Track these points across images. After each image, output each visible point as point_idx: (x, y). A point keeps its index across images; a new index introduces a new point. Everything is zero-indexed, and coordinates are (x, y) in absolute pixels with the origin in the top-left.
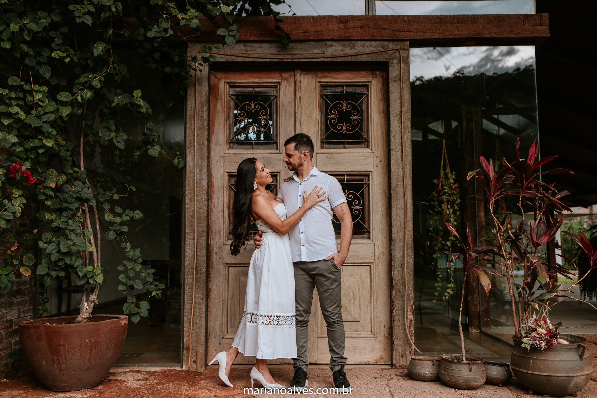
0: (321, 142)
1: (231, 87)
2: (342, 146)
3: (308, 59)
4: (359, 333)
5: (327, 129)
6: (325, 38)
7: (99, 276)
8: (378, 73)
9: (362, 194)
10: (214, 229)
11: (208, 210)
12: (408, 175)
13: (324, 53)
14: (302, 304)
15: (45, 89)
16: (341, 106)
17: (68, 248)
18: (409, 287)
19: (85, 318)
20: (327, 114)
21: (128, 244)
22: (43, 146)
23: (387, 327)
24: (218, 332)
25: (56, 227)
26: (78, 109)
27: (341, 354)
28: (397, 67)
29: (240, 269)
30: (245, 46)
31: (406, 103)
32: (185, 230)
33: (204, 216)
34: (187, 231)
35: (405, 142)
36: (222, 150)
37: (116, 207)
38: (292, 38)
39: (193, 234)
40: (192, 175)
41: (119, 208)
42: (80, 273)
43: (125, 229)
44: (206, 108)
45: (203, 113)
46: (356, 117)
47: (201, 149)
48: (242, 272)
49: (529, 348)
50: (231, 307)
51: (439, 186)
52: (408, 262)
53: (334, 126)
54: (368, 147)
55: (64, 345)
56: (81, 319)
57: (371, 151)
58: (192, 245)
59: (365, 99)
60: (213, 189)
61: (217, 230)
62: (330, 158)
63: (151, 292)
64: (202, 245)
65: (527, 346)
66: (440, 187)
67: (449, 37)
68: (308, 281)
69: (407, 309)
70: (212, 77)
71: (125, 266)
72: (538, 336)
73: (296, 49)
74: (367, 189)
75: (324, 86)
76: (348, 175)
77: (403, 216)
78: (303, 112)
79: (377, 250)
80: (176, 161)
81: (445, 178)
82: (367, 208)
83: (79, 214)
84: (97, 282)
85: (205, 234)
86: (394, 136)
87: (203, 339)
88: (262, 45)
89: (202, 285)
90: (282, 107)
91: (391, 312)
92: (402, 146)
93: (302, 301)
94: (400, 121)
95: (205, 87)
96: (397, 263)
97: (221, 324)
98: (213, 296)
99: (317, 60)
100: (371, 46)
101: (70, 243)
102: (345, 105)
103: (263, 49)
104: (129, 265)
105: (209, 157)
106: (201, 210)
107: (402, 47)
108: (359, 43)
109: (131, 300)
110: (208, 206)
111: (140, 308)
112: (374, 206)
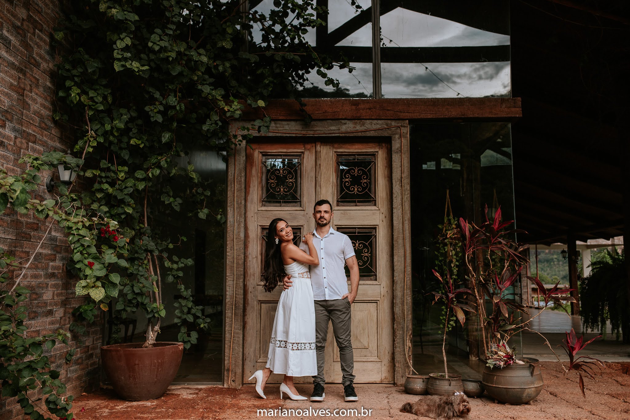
0: (337, 201)
1: (263, 155)
2: (354, 204)
3: (326, 134)
4: (368, 358)
5: (342, 190)
6: (340, 117)
7: (162, 311)
8: (384, 145)
9: (371, 244)
10: (249, 272)
11: (244, 257)
12: (407, 228)
13: (339, 130)
14: (321, 333)
15: (126, 169)
16: (353, 172)
17: (140, 289)
18: (408, 320)
19: (151, 344)
20: (341, 178)
21: (183, 286)
22: (125, 213)
23: (390, 353)
24: (253, 357)
25: (131, 273)
26: (148, 182)
27: (351, 372)
28: (398, 141)
29: (270, 305)
30: (275, 124)
31: (406, 170)
32: (226, 274)
33: (241, 262)
34: (228, 275)
35: (405, 202)
36: (256, 207)
37: (174, 256)
38: (313, 117)
39: (232, 277)
40: (232, 228)
41: (176, 257)
42: (148, 309)
43: (181, 274)
44: (243, 174)
45: (241, 178)
46: (365, 181)
47: (239, 208)
48: (272, 308)
49: (492, 367)
50: (263, 337)
51: (443, 230)
52: (407, 300)
53: (348, 188)
54: (375, 205)
55: (138, 364)
56: (147, 345)
57: (378, 209)
58: (231, 286)
59: (373, 166)
60: (249, 240)
61: (252, 273)
62: (344, 214)
63: (200, 325)
64: (240, 285)
65: (490, 365)
66: (444, 232)
67: (440, 117)
68: (326, 315)
69: (406, 338)
70: (248, 147)
71: (180, 303)
72: (499, 358)
73: (317, 126)
74: (374, 239)
75: (339, 155)
76: (359, 228)
77: (403, 262)
78: (322, 177)
79: (382, 289)
80: (219, 217)
81: (449, 223)
82: (374, 255)
83: (146, 262)
84: (160, 316)
85: (242, 276)
86: (396, 197)
87: (241, 362)
88: (289, 122)
89: (240, 318)
90: (305, 172)
91: (394, 341)
92: (402, 206)
93: (321, 331)
94: (401, 185)
95: (243, 157)
96: (398, 301)
97: (255, 351)
98: (248, 328)
99: (333, 135)
100: (377, 124)
101: (141, 285)
102: (356, 171)
103: (290, 126)
104: (183, 303)
105: (245, 213)
106: (239, 257)
107: (403, 125)
108: (368, 121)
109: (183, 330)
110: (245, 253)
111: (191, 337)
112: (380, 254)
